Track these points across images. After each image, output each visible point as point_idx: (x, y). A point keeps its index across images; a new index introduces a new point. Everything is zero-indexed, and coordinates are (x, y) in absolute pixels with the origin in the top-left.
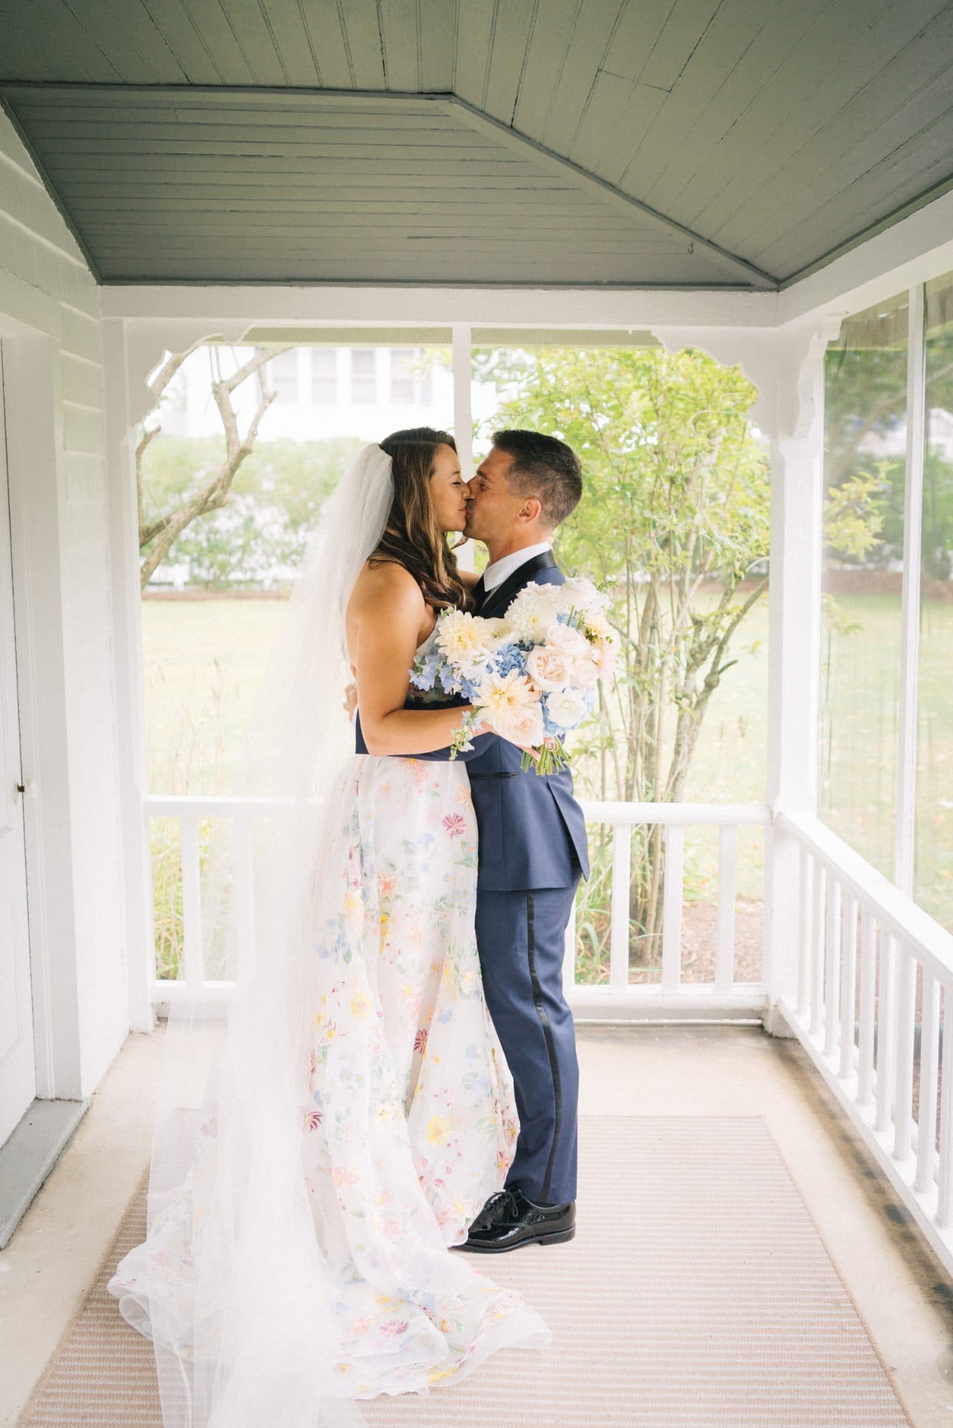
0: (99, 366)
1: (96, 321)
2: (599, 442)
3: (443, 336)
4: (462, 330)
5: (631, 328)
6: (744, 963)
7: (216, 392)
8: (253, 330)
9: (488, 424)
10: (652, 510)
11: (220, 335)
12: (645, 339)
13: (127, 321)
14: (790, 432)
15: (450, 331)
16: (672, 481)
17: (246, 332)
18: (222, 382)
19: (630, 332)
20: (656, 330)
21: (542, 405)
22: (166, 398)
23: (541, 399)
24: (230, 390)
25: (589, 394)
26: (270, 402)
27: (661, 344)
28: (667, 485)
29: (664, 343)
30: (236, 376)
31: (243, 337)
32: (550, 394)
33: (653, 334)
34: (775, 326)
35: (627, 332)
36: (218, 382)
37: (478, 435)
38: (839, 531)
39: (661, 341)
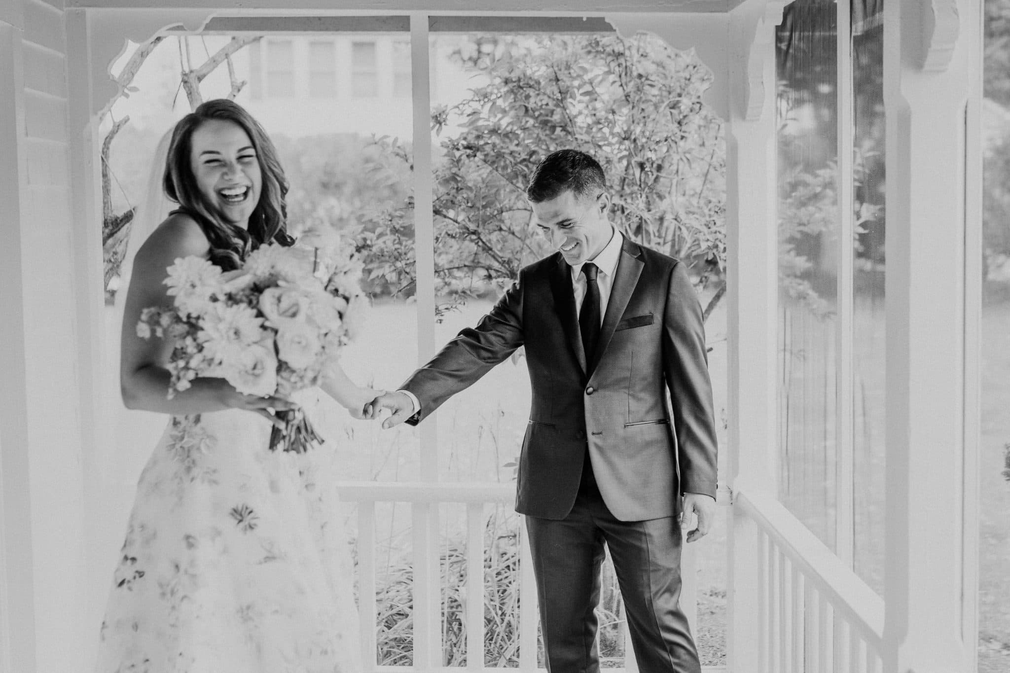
0: (61, 55)
1: (60, 13)
2: (569, 129)
3: (402, 24)
4: (419, 18)
5: (585, 15)
6: (719, 654)
7: (185, 82)
8: (214, 20)
9: (456, 110)
10: (622, 196)
11: (180, 24)
12: (599, 25)
13: (90, 12)
14: (743, 115)
15: (408, 18)
16: (642, 166)
17: (207, 21)
18: (191, 72)
19: (585, 19)
20: (610, 17)
21: (512, 91)
22: (135, 89)
23: (511, 85)
24: (200, 79)
25: (557, 80)
26: (239, 90)
27: (615, 31)
28: (637, 171)
29: (617, 29)
30: (206, 65)
31: (203, 27)
32: (519, 80)
33: (607, 20)
34: (726, 11)
35: (582, 18)
36: (187, 71)
37: (447, 122)
38: (811, 215)
39: (614, 27)
